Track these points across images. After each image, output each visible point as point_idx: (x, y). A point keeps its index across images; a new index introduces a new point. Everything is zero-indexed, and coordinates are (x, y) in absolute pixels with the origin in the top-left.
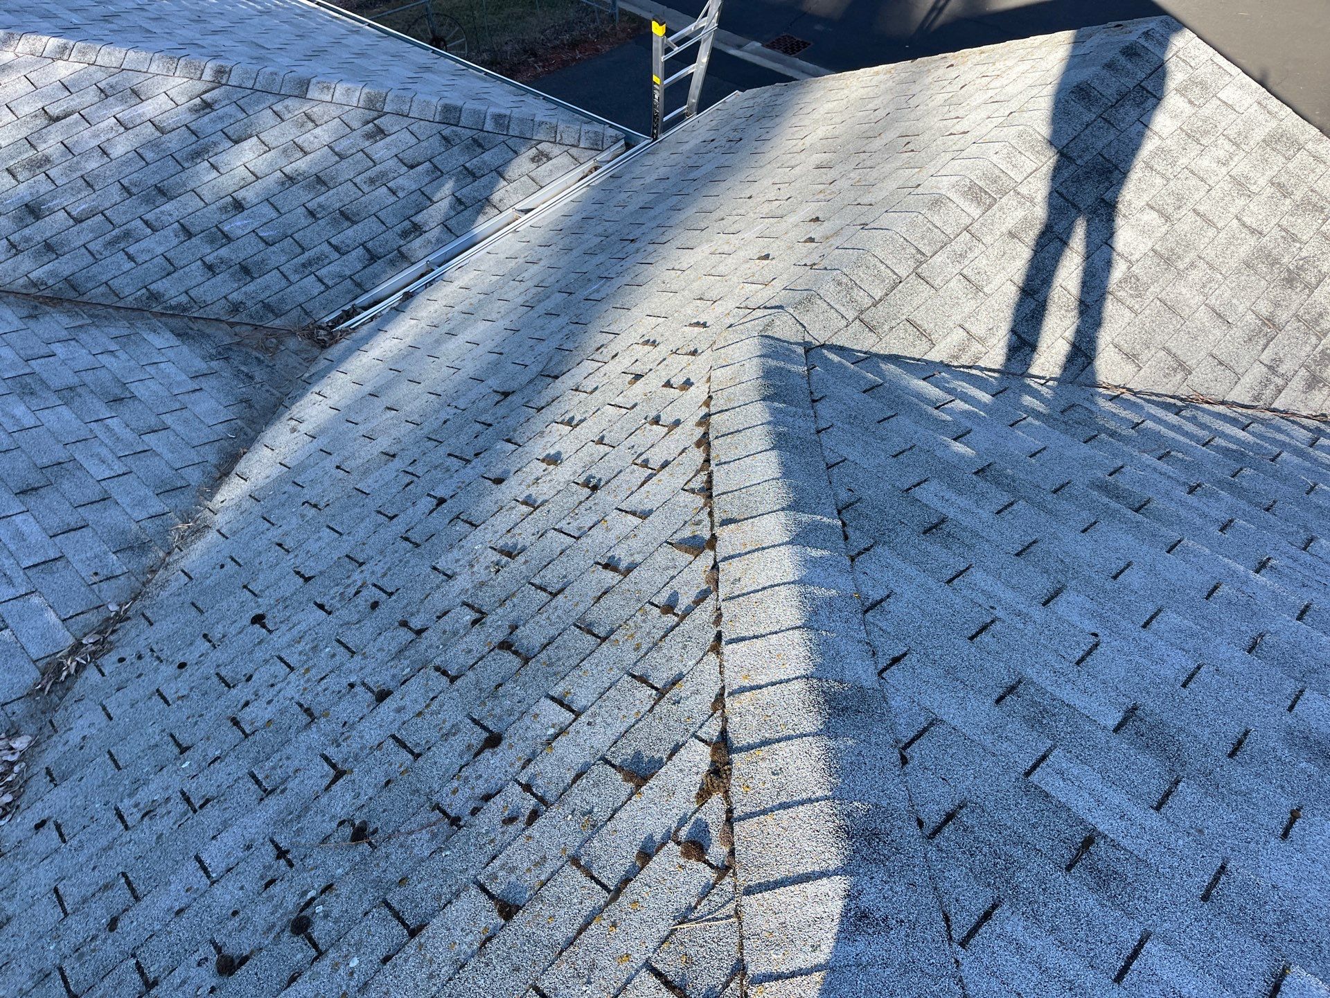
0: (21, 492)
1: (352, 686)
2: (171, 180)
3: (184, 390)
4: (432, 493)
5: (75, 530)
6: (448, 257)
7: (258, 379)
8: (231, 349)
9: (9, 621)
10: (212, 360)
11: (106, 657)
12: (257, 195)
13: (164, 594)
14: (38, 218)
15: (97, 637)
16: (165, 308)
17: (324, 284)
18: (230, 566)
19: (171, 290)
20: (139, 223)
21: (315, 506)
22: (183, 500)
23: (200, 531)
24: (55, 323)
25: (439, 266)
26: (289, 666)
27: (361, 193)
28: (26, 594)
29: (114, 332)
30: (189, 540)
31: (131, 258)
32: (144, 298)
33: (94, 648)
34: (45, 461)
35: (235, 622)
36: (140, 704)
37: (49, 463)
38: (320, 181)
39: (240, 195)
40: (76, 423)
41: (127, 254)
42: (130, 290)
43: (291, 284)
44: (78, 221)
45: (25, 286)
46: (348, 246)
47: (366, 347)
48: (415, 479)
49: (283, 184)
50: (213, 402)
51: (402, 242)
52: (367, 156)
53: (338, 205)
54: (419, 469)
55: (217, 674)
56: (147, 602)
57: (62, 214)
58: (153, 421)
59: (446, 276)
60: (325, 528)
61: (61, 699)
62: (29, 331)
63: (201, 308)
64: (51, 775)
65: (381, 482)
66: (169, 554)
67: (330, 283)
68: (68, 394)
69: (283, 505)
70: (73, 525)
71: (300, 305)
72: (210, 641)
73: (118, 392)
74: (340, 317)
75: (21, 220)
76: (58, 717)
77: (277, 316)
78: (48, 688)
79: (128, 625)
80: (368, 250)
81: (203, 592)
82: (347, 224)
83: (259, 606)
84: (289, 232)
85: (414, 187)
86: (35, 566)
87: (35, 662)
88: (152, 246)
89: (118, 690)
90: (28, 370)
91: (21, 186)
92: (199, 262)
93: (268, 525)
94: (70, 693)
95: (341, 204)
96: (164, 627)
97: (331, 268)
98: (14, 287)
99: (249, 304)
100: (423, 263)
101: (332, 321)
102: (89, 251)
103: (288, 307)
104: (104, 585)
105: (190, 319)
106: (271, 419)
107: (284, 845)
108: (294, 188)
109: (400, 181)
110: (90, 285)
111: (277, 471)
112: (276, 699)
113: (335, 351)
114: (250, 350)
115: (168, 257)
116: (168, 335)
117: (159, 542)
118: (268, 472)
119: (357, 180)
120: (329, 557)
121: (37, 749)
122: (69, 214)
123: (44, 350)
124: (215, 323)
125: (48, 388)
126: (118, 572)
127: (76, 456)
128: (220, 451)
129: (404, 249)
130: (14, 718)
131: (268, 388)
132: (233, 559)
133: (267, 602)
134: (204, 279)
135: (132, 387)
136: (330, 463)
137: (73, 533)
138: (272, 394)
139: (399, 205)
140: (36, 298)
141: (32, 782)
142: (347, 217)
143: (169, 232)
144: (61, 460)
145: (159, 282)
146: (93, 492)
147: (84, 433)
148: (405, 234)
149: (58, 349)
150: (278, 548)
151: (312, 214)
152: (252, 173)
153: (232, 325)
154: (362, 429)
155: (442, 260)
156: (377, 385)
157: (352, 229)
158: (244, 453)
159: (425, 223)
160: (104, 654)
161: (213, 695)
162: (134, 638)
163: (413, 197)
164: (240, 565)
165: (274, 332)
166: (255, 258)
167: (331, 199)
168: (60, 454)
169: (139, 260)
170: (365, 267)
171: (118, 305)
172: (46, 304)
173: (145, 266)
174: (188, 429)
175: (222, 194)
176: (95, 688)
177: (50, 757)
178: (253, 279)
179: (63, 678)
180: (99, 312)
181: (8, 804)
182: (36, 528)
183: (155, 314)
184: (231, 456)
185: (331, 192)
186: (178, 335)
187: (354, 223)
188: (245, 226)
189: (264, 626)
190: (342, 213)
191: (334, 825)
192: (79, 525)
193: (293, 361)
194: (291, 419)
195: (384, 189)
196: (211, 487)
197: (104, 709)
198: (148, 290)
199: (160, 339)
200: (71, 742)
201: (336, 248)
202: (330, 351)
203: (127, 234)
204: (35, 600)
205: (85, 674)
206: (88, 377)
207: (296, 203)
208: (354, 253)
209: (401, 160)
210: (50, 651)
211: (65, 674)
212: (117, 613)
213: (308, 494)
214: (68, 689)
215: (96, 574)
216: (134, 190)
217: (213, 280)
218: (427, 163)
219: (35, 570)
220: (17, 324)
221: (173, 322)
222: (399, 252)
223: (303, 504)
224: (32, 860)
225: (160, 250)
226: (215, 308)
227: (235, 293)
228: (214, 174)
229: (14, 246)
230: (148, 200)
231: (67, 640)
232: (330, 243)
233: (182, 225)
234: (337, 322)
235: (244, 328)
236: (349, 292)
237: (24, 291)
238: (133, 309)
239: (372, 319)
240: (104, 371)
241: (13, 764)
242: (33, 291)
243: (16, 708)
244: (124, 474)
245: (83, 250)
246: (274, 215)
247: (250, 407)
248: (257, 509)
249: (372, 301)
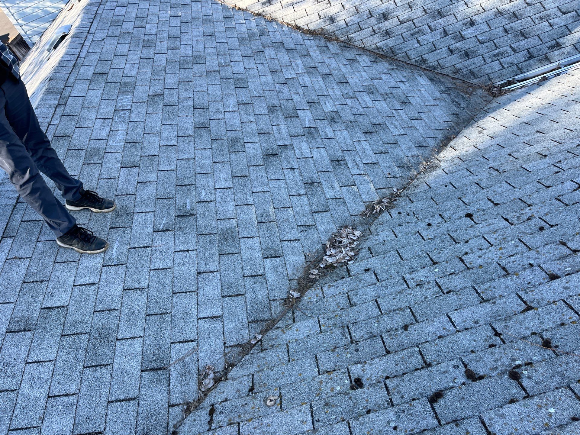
0: (365, 133)
1: (531, 265)
2: (445, 8)
3: (430, 104)
4: (574, 180)
5: (383, 153)
6: (570, 63)
7: (462, 106)
8: (451, 90)
9: (356, 183)
10: (443, 93)
11: (392, 210)
12: (482, 19)
13: (417, 191)
14: (386, 20)
15: (388, 200)
16: (427, 67)
17: (502, 66)
18: (450, 186)
19: (431, 59)
20: (426, 27)
21: (497, 170)
22: (425, 152)
23: (434, 167)
24: (383, 66)
25: (565, 66)
26: (490, 243)
27: (533, 24)
28: (364, 174)
29: (405, 74)
30: (428, 170)
31: (419, 42)
32: (419, 61)
33: (387, 204)
34: (375, 122)
35: (455, 213)
36: (410, 235)
37: (376, 123)
38: (515, 16)
39: (474, 18)
40: (387, 109)
41: (417, 40)
42: (414, 57)
43: (486, 63)
44: (402, 23)
45: (374, 49)
46: (520, 49)
47: (520, 100)
48: (562, 171)
49: (496, 15)
50: (442, 112)
51: (548, 51)
52: (542, 5)
53: (520, 28)
54: (563, 166)
55: (449, 234)
56: (410, 192)
57: (396, 19)
58: (417, 115)
59: (569, 72)
60: (504, 182)
61: (373, 221)
62: (373, 67)
63: (442, 69)
64: (371, 251)
65: (538, 167)
66: (419, 174)
67: (505, 66)
68: (386, 96)
69: (478, 166)
70: (383, 151)
71: (488, 75)
72: (443, 218)
73: (404, 99)
74: (506, 83)
75: (380, 19)
76: (372, 228)
77: (475, 78)
78: (368, 215)
79: (401, 199)
80: (529, 53)
81: (435, 195)
82: (522, 38)
83: (468, 210)
84: (492, 39)
85: (563, 24)
86: (368, 164)
87: (364, 202)
88: (429, 38)
89: (399, 225)
90: (372, 83)
91: (383, 5)
92: (447, 48)
93: (469, 173)
94: (377, 220)
95: (522, 28)
96: (417, 206)
97: (509, 59)
98: (370, 48)
99: (464, 70)
100: (557, 63)
101: (501, 85)
102: (403, 37)
103: (482, 75)
104: (392, 179)
105: (436, 73)
106: (467, 125)
107: (499, 330)
108: (501, 18)
109: (556, 20)
110: (399, 52)
111: (472, 150)
112: (483, 256)
113: (501, 99)
114: (459, 92)
115: (434, 44)
116: (426, 79)
117: (415, 168)
118: (467, 149)
119: (533, 17)
120: (508, 197)
121: (364, 238)
122: (399, 19)
123: (378, 77)
124: (446, 76)
125: (378, 92)
126: (398, 176)
127: (387, 123)
128: (443, 134)
129: (548, 55)
130: (354, 222)
131: (466, 110)
132: (451, 184)
133: (472, 208)
134: (447, 56)
135: (410, 98)
136: (504, 152)
137: (382, 154)
138: (468, 114)
139: (552, 32)
140: (377, 54)
141: (363, 250)
142: (523, 34)
143: (438, 32)
144: (381, 123)
145: (427, 55)
146: (391, 139)
147: (390, 114)
148: (551, 47)
149: (383, 76)
150: (476, 185)
151: (506, 31)
152: (483, 8)
153: (453, 79)
154: (522, 139)
155: (566, 63)
156: (529, 119)
157: (524, 41)
158: (454, 138)
159: (564, 43)
160: (391, 208)
161: (447, 243)
162: (403, 205)
163: (561, 29)
164: (456, 188)
165: (472, 85)
166: (473, 49)
167: (517, 25)
168: (381, 121)
169: (422, 44)
170: (525, 61)
171: (408, 62)
172: (380, 57)
173: (423, 46)
174: (430, 121)
175: (466, 17)
176: (387, 221)
177: (369, 243)
178: (469, 58)
179: (374, 213)
180: (400, 64)
181: (352, 256)
182: (369, 149)
183: (422, 69)
184: (448, 138)
185: (519, 21)
186: (430, 80)
187: (526, 38)
188: (472, 33)
189: (472, 220)
190: (521, 32)
191: (529, 333)
192: (385, 151)
193: (479, 100)
194: (478, 127)
195: (547, 23)
196: (438, 149)
197: (393, 231)
198: (422, 57)
199: (423, 80)
200: (378, 241)
201: (514, 49)
202: (498, 98)
203: (420, 31)
204: (366, 177)
205: (383, 214)
206: (394, 91)
207: (500, 25)
208: (521, 53)
209: (560, 10)
210: (370, 200)
211: (375, 211)
212: (397, 193)
213: (491, 163)
214: (376, 218)
215: (389, 174)
216: (428, 11)
217: (451, 57)
218: (574, 13)
219: (367, 165)
220: (369, 64)
221: (429, 73)
222: (546, 56)
223: (490, 168)
224: (364, 283)
225: (432, 40)
226: (448, 70)
227: (459, 64)
228: (466, 7)
229: (374, 31)
230: (433, 17)
231: (376, 198)
232: (511, 46)
233: (444, 30)
234: (503, 86)
235: (459, 81)
236: (514, 71)
237: (373, 51)
238: (413, 65)
239: (522, 87)
240: (400, 89)
241: (354, 241)
242: (377, 51)
243: (355, 218)
244: (404, 135)
245: (400, 36)
246: (488, 29)
247: (458, 117)
248: (463, 165)
249: (523, 78)
